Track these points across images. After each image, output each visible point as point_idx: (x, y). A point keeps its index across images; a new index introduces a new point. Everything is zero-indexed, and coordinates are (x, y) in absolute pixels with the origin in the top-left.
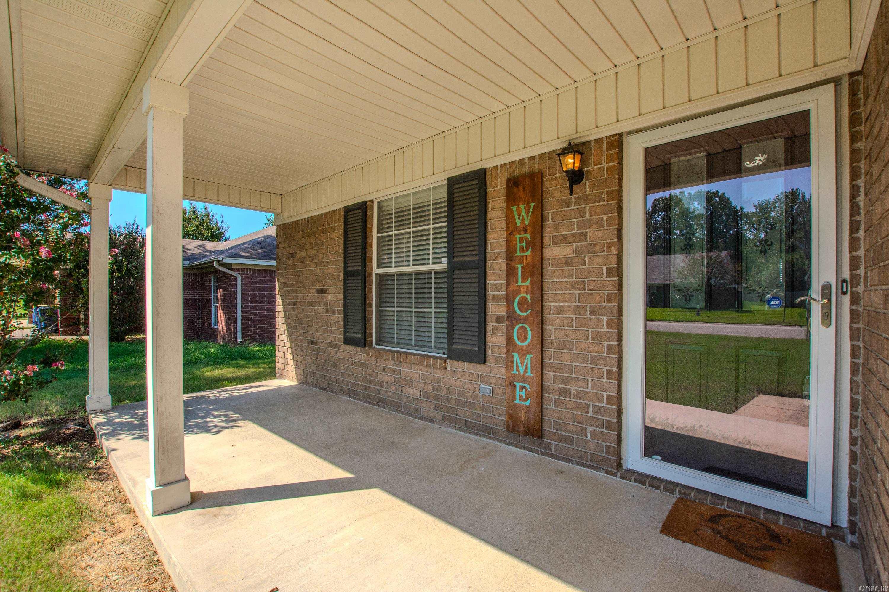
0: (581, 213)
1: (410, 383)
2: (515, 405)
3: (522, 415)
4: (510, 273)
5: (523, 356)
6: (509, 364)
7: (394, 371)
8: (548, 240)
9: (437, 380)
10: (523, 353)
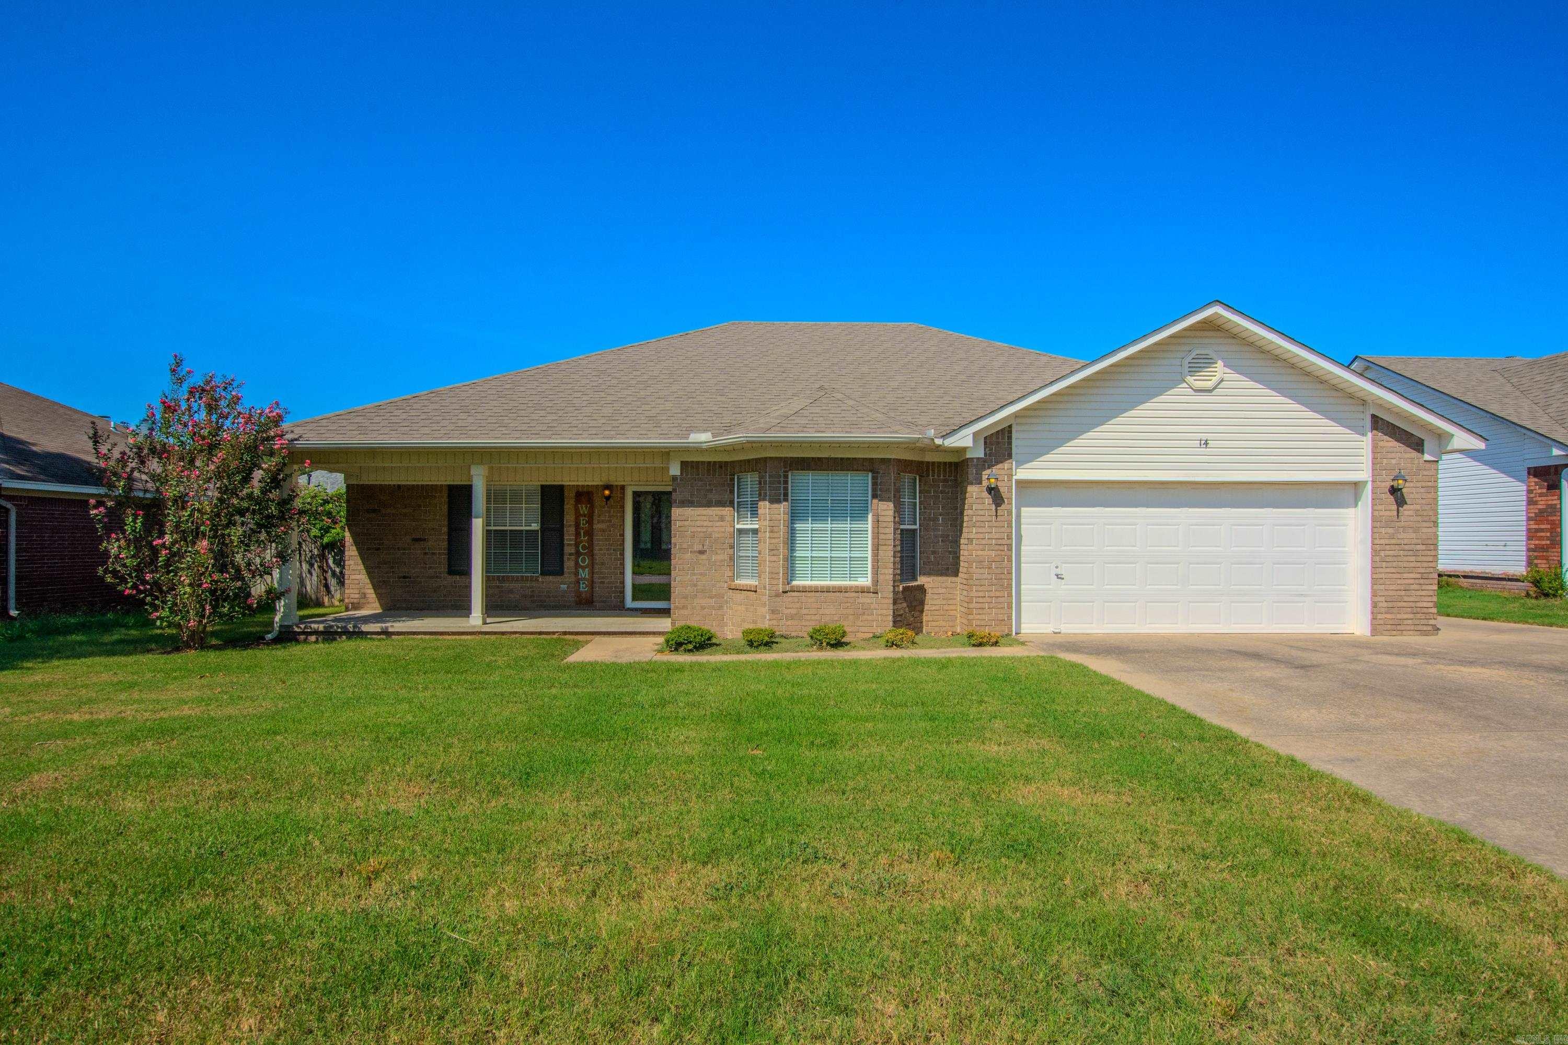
0: (609, 512)
1: (511, 591)
2: (581, 593)
3: (584, 595)
4: (577, 534)
5: (584, 570)
6: (577, 574)
7: (498, 587)
8: (595, 522)
9: (532, 587)
10: (583, 568)
